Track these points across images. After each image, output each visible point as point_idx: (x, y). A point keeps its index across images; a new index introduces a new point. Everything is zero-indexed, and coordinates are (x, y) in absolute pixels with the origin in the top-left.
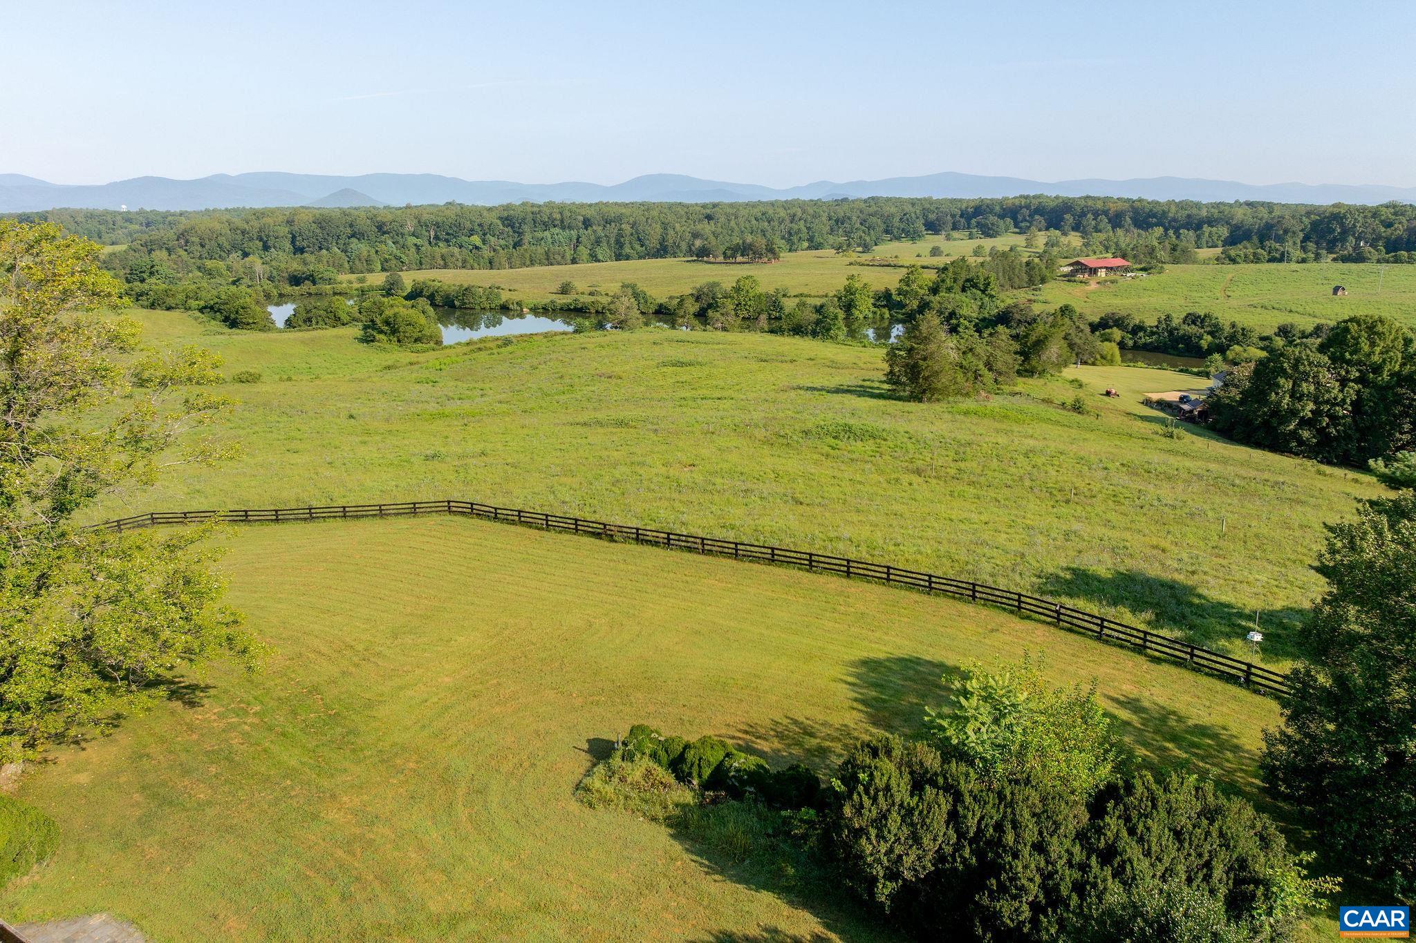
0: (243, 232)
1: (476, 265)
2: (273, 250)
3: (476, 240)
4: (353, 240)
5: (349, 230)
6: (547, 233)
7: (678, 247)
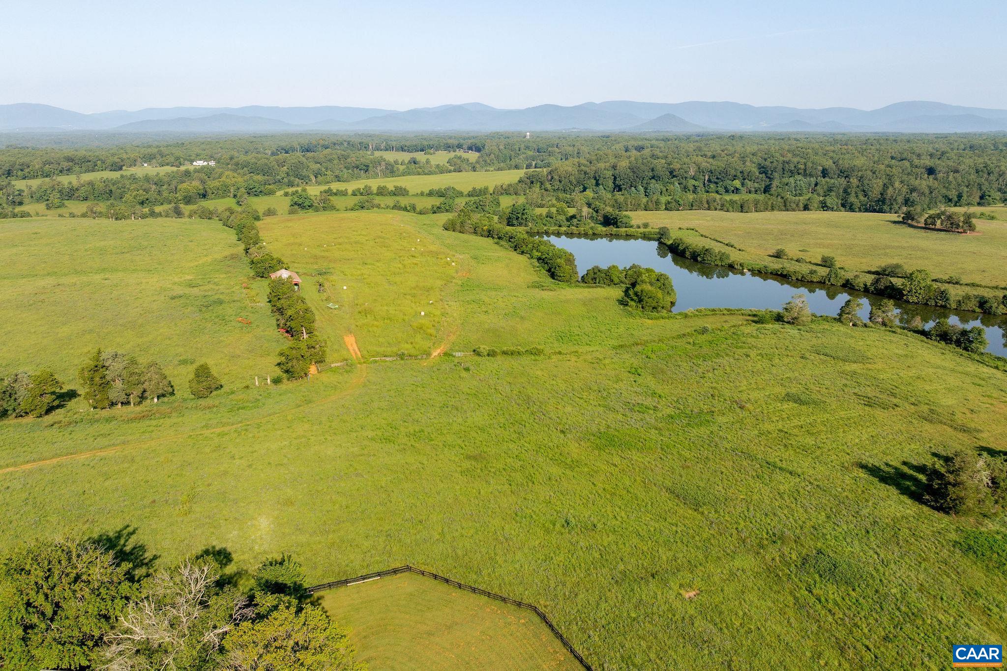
0: (585, 173)
1: (731, 209)
2: (601, 186)
3: (737, 183)
4: (653, 181)
5: (651, 174)
6: (792, 180)
7: (895, 200)
